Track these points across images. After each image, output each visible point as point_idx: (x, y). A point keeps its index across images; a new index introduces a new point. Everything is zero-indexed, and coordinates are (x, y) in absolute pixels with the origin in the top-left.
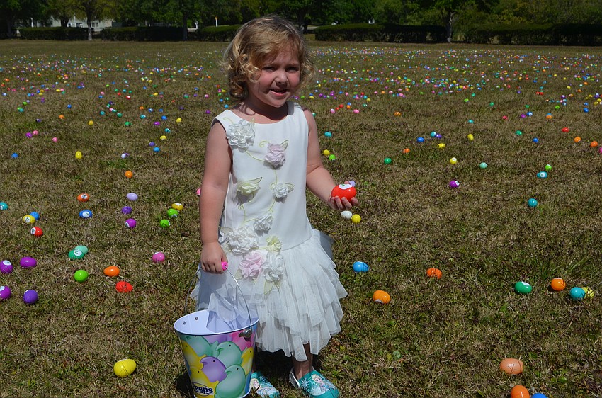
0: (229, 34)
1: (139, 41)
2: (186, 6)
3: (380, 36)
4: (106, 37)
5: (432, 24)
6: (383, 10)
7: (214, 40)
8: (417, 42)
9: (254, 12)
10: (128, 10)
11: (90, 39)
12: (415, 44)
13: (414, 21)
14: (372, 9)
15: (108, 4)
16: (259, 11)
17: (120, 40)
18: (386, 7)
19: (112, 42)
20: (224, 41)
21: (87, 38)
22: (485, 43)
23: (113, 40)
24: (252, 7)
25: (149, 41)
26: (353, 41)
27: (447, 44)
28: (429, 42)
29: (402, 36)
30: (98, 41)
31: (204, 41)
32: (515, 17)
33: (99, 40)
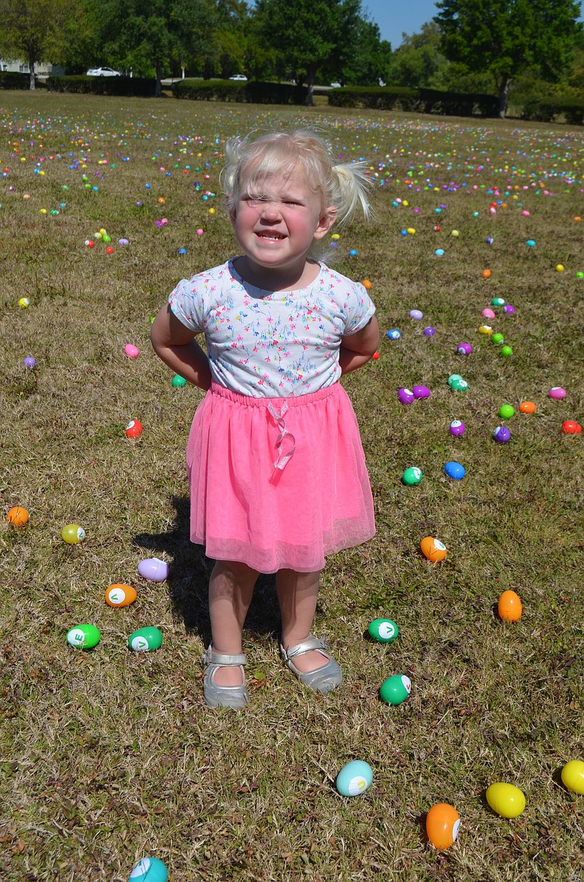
0: (216, 90)
1: (97, 94)
2: (162, 51)
3: (412, 104)
4: (54, 86)
5: (462, 91)
6: (399, 68)
7: (196, 99)
8: (462, 115)
9: (236, 63)
10: (77, 52)
11: (33, 88)
12: (459, 118)
13: (438, 84)
14: (387, 65)
15: (57, 43)
16: (243, 61)
17: (71, 92)
18: (403, 65)
19: (63, 95)
20: (208, 100)
21: (28, 87)
22: (548, 120)
23: (62, 91)
24: (234, 56)
25: (110, 95)
26: (378, 108)
27: (500, 120)
28: (476, 116)
29: (441, 106)
30: (43, 92)
31: (183, 98)
32: (569, 88)
33: (44, 90)
